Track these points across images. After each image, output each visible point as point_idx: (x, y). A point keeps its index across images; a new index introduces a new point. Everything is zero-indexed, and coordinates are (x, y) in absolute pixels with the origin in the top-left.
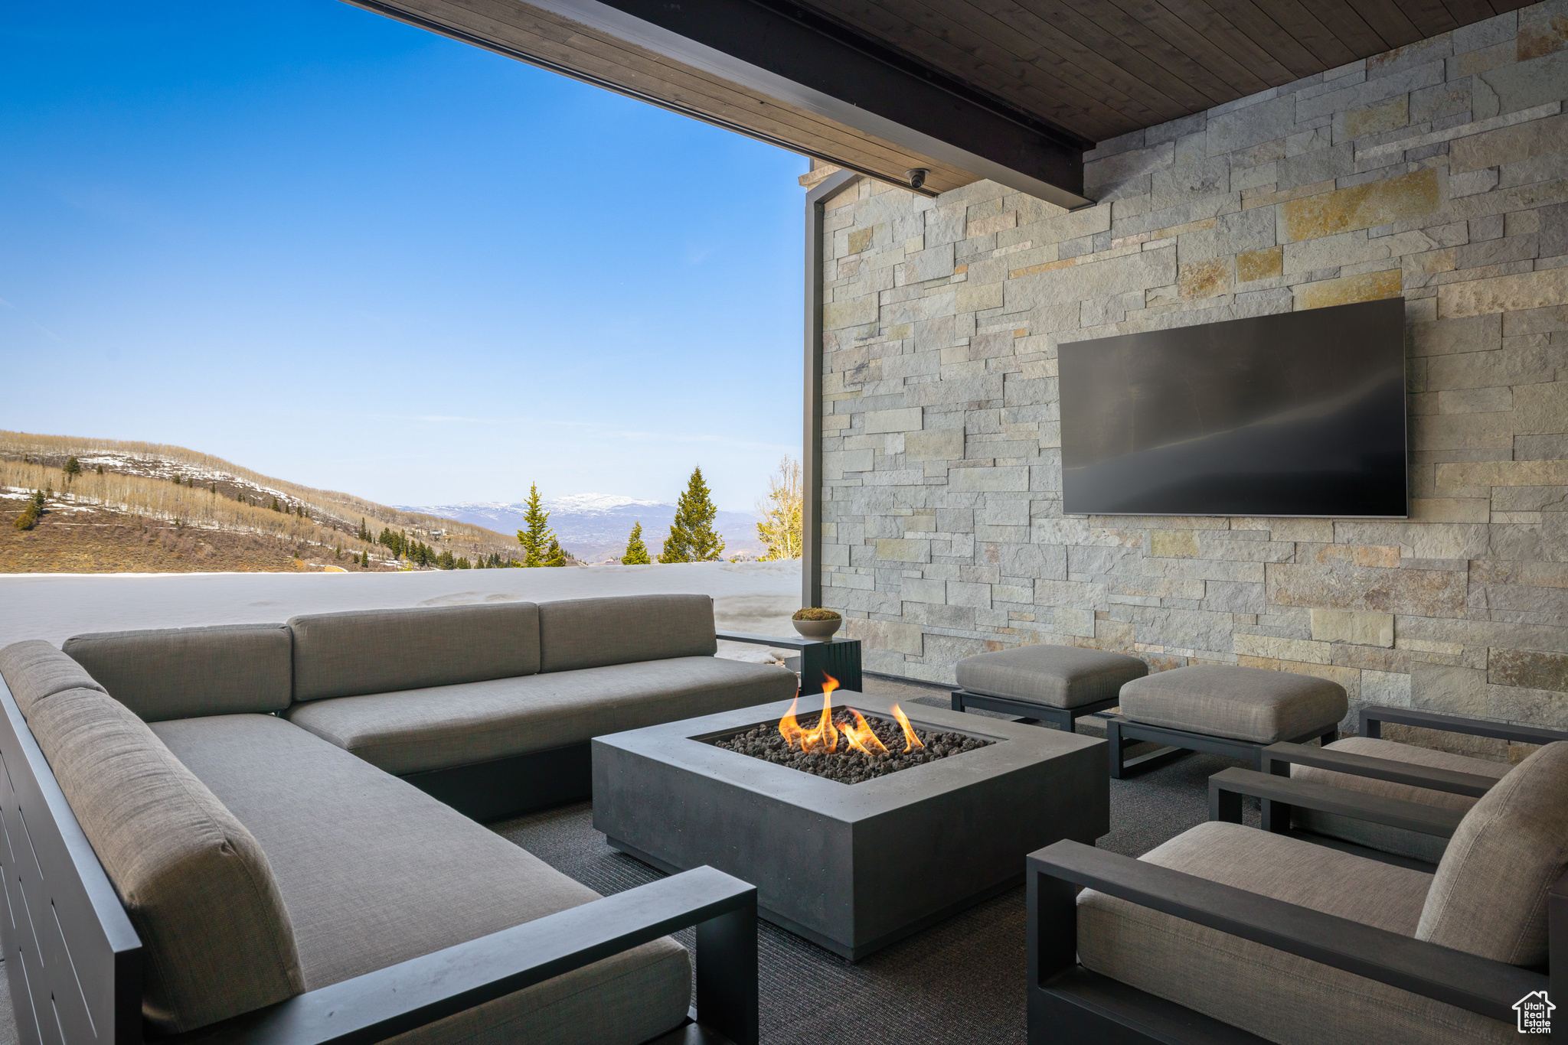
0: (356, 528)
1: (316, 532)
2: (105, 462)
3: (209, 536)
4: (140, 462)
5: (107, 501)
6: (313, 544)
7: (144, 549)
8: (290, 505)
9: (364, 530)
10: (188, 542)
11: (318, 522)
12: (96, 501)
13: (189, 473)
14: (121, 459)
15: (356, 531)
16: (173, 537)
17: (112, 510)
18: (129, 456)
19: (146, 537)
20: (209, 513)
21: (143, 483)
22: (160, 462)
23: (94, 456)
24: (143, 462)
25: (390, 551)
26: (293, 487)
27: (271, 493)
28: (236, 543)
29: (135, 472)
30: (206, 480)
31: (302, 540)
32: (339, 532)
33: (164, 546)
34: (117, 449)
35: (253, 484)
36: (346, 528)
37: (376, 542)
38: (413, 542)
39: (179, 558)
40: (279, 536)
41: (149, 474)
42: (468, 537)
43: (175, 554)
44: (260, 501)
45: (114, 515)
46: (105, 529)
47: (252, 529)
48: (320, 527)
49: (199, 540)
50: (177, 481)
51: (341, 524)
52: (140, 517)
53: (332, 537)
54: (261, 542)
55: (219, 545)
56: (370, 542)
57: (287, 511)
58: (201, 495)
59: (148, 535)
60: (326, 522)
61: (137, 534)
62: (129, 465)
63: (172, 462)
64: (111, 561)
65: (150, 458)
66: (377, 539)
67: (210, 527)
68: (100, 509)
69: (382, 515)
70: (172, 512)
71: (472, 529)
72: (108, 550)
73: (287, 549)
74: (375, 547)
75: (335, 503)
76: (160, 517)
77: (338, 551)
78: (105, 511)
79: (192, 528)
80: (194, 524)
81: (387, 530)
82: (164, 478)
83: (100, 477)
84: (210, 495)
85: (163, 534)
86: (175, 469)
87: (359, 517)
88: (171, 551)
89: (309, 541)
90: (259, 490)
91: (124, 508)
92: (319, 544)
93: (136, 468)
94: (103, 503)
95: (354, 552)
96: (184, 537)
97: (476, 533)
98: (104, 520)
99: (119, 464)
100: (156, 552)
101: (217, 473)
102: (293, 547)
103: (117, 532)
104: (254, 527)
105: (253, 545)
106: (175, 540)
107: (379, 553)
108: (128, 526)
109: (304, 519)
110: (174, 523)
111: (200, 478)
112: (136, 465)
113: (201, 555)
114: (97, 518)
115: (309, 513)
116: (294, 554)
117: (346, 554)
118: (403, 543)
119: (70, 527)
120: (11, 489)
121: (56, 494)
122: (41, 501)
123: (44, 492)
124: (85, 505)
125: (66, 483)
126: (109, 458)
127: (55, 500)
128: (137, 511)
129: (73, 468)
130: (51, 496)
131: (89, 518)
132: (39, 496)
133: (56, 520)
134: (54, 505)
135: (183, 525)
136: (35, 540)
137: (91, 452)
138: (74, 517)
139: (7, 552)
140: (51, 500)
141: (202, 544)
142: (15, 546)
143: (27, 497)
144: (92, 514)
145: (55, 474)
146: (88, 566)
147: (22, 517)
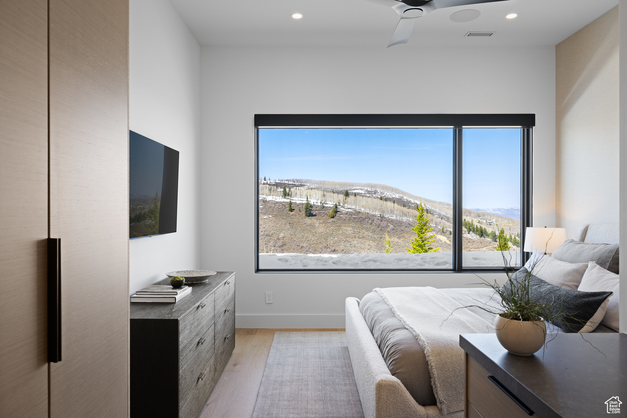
1: (433, 220)
2: (358, 192)
3: (392, 221)
5: (357, 207)
6: (432, 225)
7: (369, 226)
10: (384, 224)
11: (435, 216)
12: (353, 207)
13: (387, 195)
14: (364, 190)
16: (379, 221)
17: (359, 211)
18: (366, 189)
20: (392, 212)
21: (370, 200)
22: (377, 191)
23: (355, 189)
24: (371, 191)
25: (466, 230)
26: (426, 200)
27: (417, 203)
28: (402, 224)
29: (368, 195)
30: (393, 198)
32: (444, 221)
33: (376, 225)
34: (363, 187)
35: (410, 199)
36: (447, 219)
38: (477, 226)
39: (381, 230)
41: (373, 196)
42: (506, 223)
43: (380, 229)
44: (413, 207)
45: (359, 212)
46: (356, 218)
47: (408, 219)
48: (436, 218)
49: (388, 223)
50: (381, 199)
51: (446, 217)
52: (368, 213)
53: (440, 222)
54: (411, 224)
55: (395, 225)
58: (390, 204)
59: (370, 220)
61: (367, 220)
62: (367, 193)
63: (381, 191)
64: (358, 230)
65: (373, 189)
67: (392, 218)
68: (355, 210)
69: (465, 213)
70: (379, 211)
71: (508, 220)
72: (357, 226)
76: (375, 213)
77: (443, 229)
78: (356, 211)
79: (386, 218)
80: (386, 216)
81: (465, 220)
82: (378, 198)
83: (355, 197)
84: (393, 204)
85: (376, 220)
86: (382, 194)
88: (378, 227)
89: (430, 224)
91: (363, 210)
92: (435, 226)
93: (369, 194)
94: (356, 208)
95: (449, 230)
96: (383, 222)
97: (510, 222)
98: (356, 214)
99: (363, 192)
100: (373, 227)
101: (397, 195)
103: (360, 219)
104: (409, 218)
105: (408, 226)
106: (380, 223)
108: (364, 217)
109: (429, 214)
110: (380, 216)
111: (391, 197)
112: (369, 192)
113: (389, 229)
114: (354, 214)
115: (432, 212)
117: (447, 230)
118: (472, 226)
119: (345, 217)
120: (328, 203)
121: (341, 205)
122: (336, 207)
123: (337, 204)
124: (350, 208)
125: (345, 200)
126: (360, 190)
127: (341, 207)
128: (367, 211)
129: (347, 194)
130: (340, 205)
131: (351, 213)
132: (336, 205)
133: (341, 214)
134: (341, 209)
135: (383, 217)
136: (335, 222)
137: (354, 188)
138: (347, 213)
139: (326, 226)
140: (339, 207)
141: (389, 225)
142: (329, 224)
143: (333, 206)
144: (352, 212)
145: (341, 197)
146: (350, 232)
147: (330, 213)
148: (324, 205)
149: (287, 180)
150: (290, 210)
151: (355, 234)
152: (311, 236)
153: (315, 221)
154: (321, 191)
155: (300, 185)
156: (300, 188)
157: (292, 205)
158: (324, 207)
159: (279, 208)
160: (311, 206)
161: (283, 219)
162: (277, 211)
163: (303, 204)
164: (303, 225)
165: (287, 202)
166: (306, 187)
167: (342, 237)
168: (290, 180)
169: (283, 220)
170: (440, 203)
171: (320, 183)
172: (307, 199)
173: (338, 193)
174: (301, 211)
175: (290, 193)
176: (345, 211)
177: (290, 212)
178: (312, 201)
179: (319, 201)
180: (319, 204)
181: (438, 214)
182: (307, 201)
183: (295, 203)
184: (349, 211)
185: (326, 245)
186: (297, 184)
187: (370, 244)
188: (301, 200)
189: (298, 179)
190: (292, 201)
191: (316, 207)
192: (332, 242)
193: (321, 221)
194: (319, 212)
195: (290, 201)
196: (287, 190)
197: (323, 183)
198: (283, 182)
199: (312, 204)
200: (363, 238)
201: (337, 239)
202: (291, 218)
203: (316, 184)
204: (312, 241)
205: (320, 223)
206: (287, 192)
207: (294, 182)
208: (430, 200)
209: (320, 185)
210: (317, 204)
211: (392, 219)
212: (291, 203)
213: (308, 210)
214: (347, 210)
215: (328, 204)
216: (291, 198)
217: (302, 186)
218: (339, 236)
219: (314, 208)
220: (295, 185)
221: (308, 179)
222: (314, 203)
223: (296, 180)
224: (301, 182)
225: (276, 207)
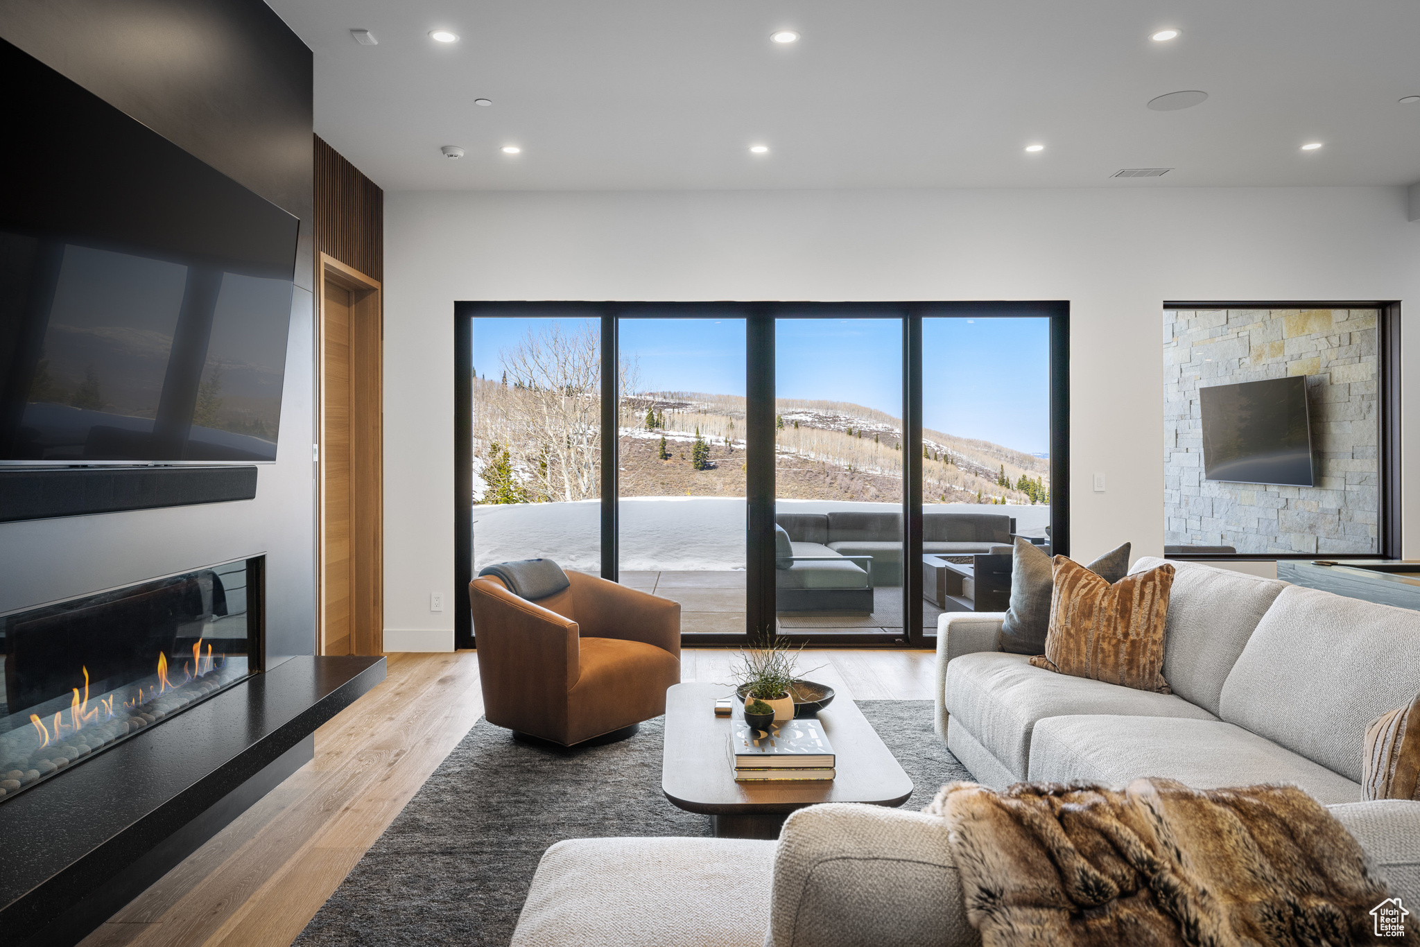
0: (996, 474)
1: (959, 478)
2: (800, 418)
3: (873, 480)
4: (823, 417)
5: (801, 450)
6: (957, 488)
7: (826, 489)
8: (938, 453)
9: (1003, 477)
10: (857, 485)
11: (962, 469)
12: (793, 450)
13: (858, 425)
14: (810, 415)
15: (996, 477)
16: (847, 480)
17: (804, 458)
18: (816, 413)
19: (828, 480)
20: (873, 460)
21: (826, 434)
22: (838, 417)
24: (826, 417)
25: (1027, 497)
28: (894, 486)
29: (820, 426)
30: (872, 431)
31: (948, 485)
32: (980, 479)
33: (841, 488)
34: (808, 407)
36: (987, 475)
37: (1014, 488)
40: (929, 481)
41: (830, 427)
43: (848, 495)
45: (806, 461)
46: (800, 473)
48: (963, 473)
49: (866, 483)
50: (850, 433)
51: (983, 470)
52: (823, 463)
53: (973, 483)
55: (881, 488)
56: (1009, 488)
57: (936, 459)
58: (868, 444)
59: (829, 478)
60: (969, 468)
61: (822, 477)
62: (816, 420)
63: (847, 416)
65: (830, 413)
66: (1015, 486)
67: (875, 473)
68: (796, 457)
69: (1022, 462)
70: (846, 458)
72: (802, 490)
73: (935, 493)
74: (1013, 493)
75: (978, 451)
76: (837, 463)
77: (979, 496)
78: (799, 458)
79: (861, 473)
80: (862, 469)
81: (1024, 477)
82: (841, 430)
83: (796, 429)
84: (874, 443)
85: (840, 477)
86: (849, 423)
87: (999, 464)
88: (846, 492)
89: (953, 486)
91: (812, 456)
92: (963, 489)
93: (821, 422)
94: (799, 452)
95: (993, 498)
96: (855, 480)
98: (799, 466)
99: (809, 419)
100: (835, 492)
101: (880, 425)
102: (940, 492)
103: (808, 475)
106: (848, 483)
107: (1016, 499)
108: (815, 470)
109: (950, 466)
110: (848, 468)
111: (867, 429)
112: (821, 419)
114: (795, 464)
115: (954, 461)
116: (941, 497)
117: (987, 499)
118: (1039, 490)
120: (740, 441)
124: (786, 454)
126: (804, 414)
128: (822, 458)
131: (789, 464)
135: (855, 470)
137: (791, 411)
139: (738, 490)
141: (869, 487)
142: (743, 485)
144: (791, 461)
148: (732, 447)
150: (663, 456)
153: (715, 478)
154: (725, 418)
155: (680, 404)
156: (680, 410)
157: (667, 446)
158: (732, 451)
159: (640, 453)
160: (707, 449)
161: (650, 474)
162: (637, 459)
163: (689, 444)
164: (691, 488)
165: (657, 441)
166: (692, 408)
169: (649, 478)
171: (720, 401)
172: (698, 433)
174: (685, 459)
175: (662, 422)
177: (663, 461)
178: (708, 439)
179: (723, 439)
180: (723, 444)
181: (966, 464)
182: (698, 437)
183: (673, 442)
184: (785, 459)
186: (674, 402)
188: (686, 437)
190: (666, 438)
191: (717, 450)
193: (728, 480)
194: (724, 462)
195: (663, 438)
196: (655, 414)
197: (726, 400)
198: (645, 398)
199: (709, 443)
202: (665, 473)
203: (711, 402)
205: (725, 484)
206: (656, 419)
207: (665, 398)
208: (950, 435)
209: (720, 405)
210: (719, 444)
211: (873, 475)
212: (664, 442)
213: (700, 456)
214: (781, 457)
215: (739, 445)
216: (664, 432)
217: (683, 405)
219: (713, 452)
220: (669, 404)
221: (694, 392)
222: (711, 441)
223: (670, 393)
224: (679, 399)
225: (634, 450)
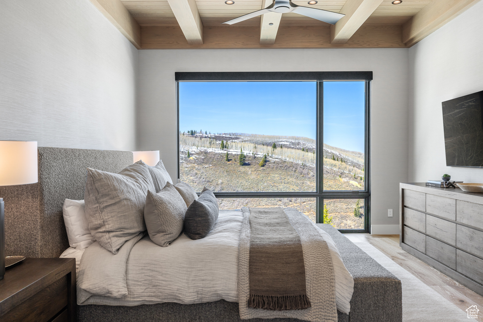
1: (347, 168)
2: (284, 143)
3: (312, 169)
5: (283, 157)
6: (346, 172)
7: (293, 173)
8: (339, 157)
10: (305, 171)
12: (280, 157)
13: (308, 146)
14: (289, 142)
17: (285, 160)
18: (291, 141)
19: (294, 169)
20: (312, 161)
21: (294, 150)
22: (300, 143)
24: (295, 143)
26: (341, 150)
27: (334, 153)
29: (292, 147)
30: (313, 149)
31: (342, 171)
33: (299, 173)
34: (288, 139)
35: (328, 150)
39: (303, 177)
40: (335, 169)
41: (296, 147)
45: (285, 162)
46: (282, 166)
48: (349, 166)
49: (309, 170)
50: (303, 150)
51: (359, 165)
52: (292, 162)
53: (353, 170)
54: (328, 171)
57: (338, 160)
58: (311, 154)
61: (291, 168)
62: (291, 144)
63: (303, 142)
64: (284, 177)
65: (297, 141)
68: (281, 160)
70: (301, 161)
72: (283, 173)
76: (298, 162)
77: (355, 175)
79: (307, 166)
80: (308, 165)
82: (301, 148)
83: (281, 149)
84: (313, 154)
85: (298, 168)
86: (304, 145)
88: (301, 174)
89: (344, 171)
90: (330, 152)
91: (288, 159)
92: (348, 172)
93: (293, 145)
95: (360, 176)
96: (305, 169)
98: (282, 163)
99: (288, 144)
100: (296, 174)
102: (339, 174)
103: (285, 167)
104: (326, 166)
105: (326, 173)
106: (302, 170)
108: (289, 165)
109: (343, 163)
110: (302, 164)
111: (311, 148)
113: (310, 176)
114: (280, 163)
116: (339, 176)
119: (273, 166)
120: (259, 153)
121: (270, 155)
122: (266, 157)
123: (267, 154)
124: (277, 158)
125: (273, 151)
126: (285, 142)
127: (269, 157)
128: (291, 160)
129: (275, 146)
130: (268, 156)
131: (278, 163)
132: (265, 155)
133: (270, 163)
134: (269, 159)
135: (304, 165)
136: (264, 170)
137: (281, 140)
138: (274, 163)
139: (257, 173)
140: (268, 157)
141: (310, 172)
142: (259, 172)
143: (262, 156)
144: (279, 161)
145: (270, 148)
146: (277, 178)
147: (261, 162)
148: (255, 155)
149: (225, 134)
150: (227, 160)
151: (282, 180)
152: (244, 182)
153: (248, 169)
154: (253, 144)
155: (236, 138)
156: (235, 141)
157: (229, 156)
158: (255, 157)
159: (218, 159)
160: (245, 157)
161: (221, 167)
162: (216, 161)
163: (238, 155)
164: (238, 173)
165: (225, 154)
166: (240, 140)
167: (270, 183)
168: (227, 134)
169: (221, 169)
170: (353, 152)
171: (252, 136)
172: (241, 150)
173: (268, 144)
174: (236, 161)
175: (227, 146)
176: (273, 161)
177: (227, 162)
178: (245, 153)
179: (251, 152)
180: (252, 155)
181: (350, 162)
182: (242, 152)
183: (232, 154)
184: (277, 161)
185: (257, 189)
186: (233, 137)
187: (294, 188)
188: (236, 152)
189: (233, 133)
190: (229, 152)
191: (249, 158)
192: (262, 187)
193: (253, 169)
194: (251, 162)
195: (227, 153)
196: (225, 142)
197: (255, 136)
198: (221, 135)
199: (246, 154)
200: (288, 183)
201: (266, 184)
202: (228, 167)
203: (249, 137)
204: (245, 186)
205: (252, 171)
206: (225, 144)
207: (230, 135)
208: (344, 150)
209: (252, 138)
210: (250, 155)
211: (312, 167)
212: (228, 154)
213: (242, 160)
214: (275, 160)
215: (258, 155)
216: (228, 150)
217: (237, 138)
218: (268, 182)
219: (247, 158)
220: (231, 138)
221: (242, 133)
222: (247, 154)
223: (232, 133)
224: (236, 136)
225: (215, 157)
